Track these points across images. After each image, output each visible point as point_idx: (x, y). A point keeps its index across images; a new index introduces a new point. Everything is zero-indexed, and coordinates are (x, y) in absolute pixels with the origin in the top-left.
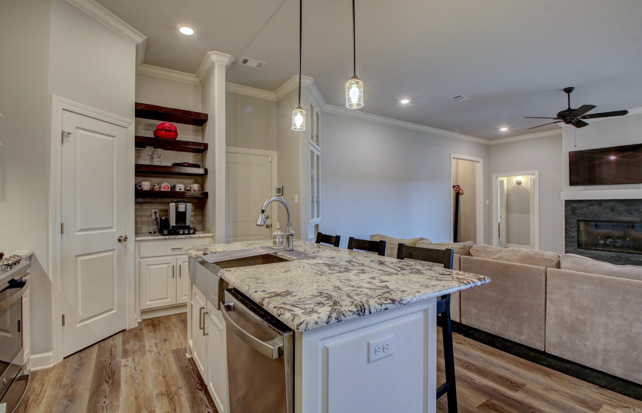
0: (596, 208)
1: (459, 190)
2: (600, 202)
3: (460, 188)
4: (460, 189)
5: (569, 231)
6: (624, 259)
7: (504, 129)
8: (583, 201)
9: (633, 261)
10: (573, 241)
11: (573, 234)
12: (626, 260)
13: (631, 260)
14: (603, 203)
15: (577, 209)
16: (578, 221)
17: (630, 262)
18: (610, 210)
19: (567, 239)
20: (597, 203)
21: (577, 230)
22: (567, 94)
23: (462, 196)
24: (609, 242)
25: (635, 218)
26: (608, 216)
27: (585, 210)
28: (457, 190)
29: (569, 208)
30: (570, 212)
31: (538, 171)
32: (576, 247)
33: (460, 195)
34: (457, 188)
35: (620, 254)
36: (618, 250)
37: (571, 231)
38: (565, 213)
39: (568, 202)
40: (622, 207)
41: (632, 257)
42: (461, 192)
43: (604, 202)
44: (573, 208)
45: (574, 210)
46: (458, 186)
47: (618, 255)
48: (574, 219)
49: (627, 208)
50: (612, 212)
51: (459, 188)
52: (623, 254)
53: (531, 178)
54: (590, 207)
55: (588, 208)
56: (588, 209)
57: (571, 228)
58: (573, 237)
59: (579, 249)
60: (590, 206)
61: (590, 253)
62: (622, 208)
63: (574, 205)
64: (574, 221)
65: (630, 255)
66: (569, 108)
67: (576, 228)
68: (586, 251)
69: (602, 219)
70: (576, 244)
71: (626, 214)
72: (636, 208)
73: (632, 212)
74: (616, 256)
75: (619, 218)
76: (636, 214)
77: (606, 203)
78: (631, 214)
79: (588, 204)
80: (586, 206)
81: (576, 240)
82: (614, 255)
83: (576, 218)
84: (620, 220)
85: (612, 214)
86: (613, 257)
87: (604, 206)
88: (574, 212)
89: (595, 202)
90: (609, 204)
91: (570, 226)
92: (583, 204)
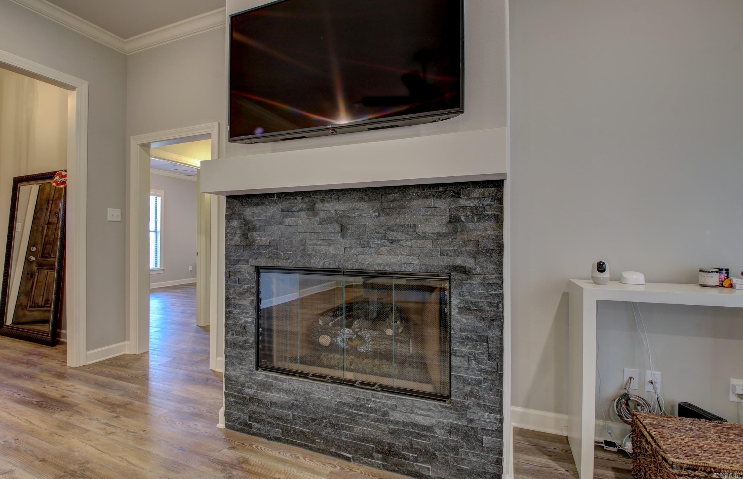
0: (300, 222)
1: (65, 181)
2: (311, 200)
6: (373, 415)
8: (271, 195)
9: (397, 423)
10: (246, 341)
11: (245, 319)
12: (378, 420)
13: (391, 421)
15: (254, 229)
16: (258, 269)
17: (391, 427)
18: (338, 228)
20: (304, 206)
21: (254, 304)
25: (403, 259)
26: (331, 250)
27: (276, 231)
28: (62, 183)
29: (235, 223)
30: (237, 238)
32: (253, 365)
34: (62, 177)
35: (363, 393)
37: (240, 306)
38: (225, 243)
39: (233, 202)
40: (367, 216)
41: (394, 408)
43: (323, 201)
44: (246, 224)
45: (247, 232)
46: (66, 171)
47: (357, 399)
48: (248, 261)
49: (383, 219)
50: (343, 236)
52: (370, 393)
54: (287, 221)
55: (282, 223)
56: (283, 227)
57: (242, 294)
58: (245, 328)
59: (260, 371)
60: (288, 214)
62: (367, 222)
63: (248, 213)
64: (246, 272)
65: (392, 399)
67: (252, 294)
68: (276, 379)
69: (317, 263)
70: (252, 353)
71: (379, 242)
72: (409, 220)
73: (395, 234)
74: (353, 401)
75: (360, 258)
76: (408, 243)
77: (329, 202)
78: (392, 242)
79: (283, 210)
80: (278, 216)
81: (252, 339)
82: (347, 399)
83: (254, 262)
84: (365, 267)
85: (344, 242)
86: (344, 404)
87: (322, 215)
88: (248, 238)
89: (299, 199)
90: (334, 208)
91: (238, 289)
92: (270, 210)
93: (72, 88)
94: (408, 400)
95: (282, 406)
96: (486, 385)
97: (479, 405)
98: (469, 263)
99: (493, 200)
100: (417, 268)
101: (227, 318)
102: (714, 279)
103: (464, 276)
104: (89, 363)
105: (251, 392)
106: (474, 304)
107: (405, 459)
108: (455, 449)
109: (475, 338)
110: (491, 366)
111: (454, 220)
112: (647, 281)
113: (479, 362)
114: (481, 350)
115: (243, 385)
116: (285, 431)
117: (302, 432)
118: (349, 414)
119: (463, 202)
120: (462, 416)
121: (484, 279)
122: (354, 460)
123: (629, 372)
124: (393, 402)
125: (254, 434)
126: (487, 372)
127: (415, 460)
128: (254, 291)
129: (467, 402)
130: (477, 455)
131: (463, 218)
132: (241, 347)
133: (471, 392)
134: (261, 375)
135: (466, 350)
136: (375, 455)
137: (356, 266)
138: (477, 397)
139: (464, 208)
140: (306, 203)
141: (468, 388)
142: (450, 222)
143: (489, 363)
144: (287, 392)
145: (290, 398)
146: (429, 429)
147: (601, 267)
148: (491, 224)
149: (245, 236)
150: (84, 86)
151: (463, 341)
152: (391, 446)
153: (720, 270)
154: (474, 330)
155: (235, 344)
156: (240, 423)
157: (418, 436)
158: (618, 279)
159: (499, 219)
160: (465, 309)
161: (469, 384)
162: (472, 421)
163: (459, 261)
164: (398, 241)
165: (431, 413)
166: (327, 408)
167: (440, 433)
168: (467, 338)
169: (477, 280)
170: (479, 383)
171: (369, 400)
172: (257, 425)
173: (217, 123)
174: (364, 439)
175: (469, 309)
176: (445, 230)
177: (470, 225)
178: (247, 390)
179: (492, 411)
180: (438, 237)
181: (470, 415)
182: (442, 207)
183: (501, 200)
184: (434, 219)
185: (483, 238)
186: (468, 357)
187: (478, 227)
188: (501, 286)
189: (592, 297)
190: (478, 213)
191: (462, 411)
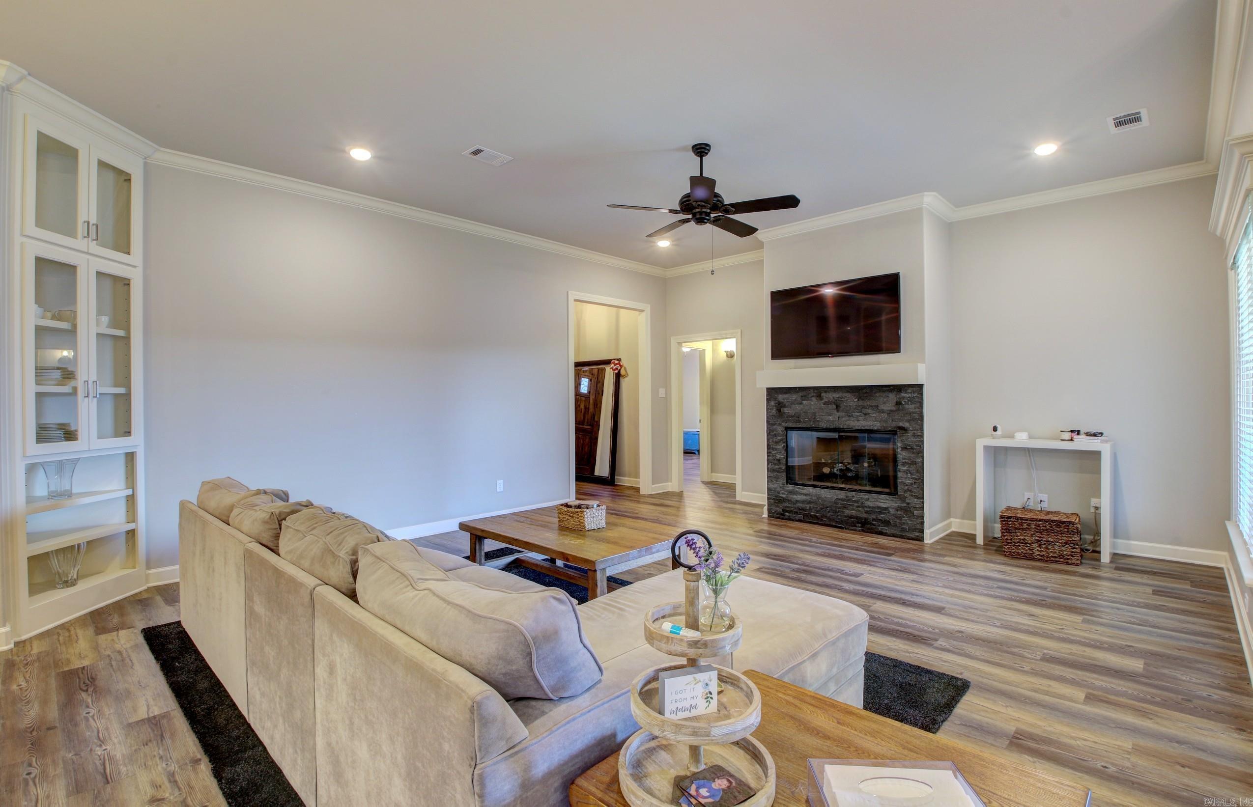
0: (812, 403)
1: (619, 368)
2: (818, 392)
3: (621, 364)
4: (620, 366)
5: (773, 449)
6: (856, 505)
8: (795, 388)
9: (869, 507)
10: (780, 468)
11: (778, 456)
12: (859, 507)
13: (866, 507)
14: (823, 394)
15: (785, 406)
16: (787, 429)
17: (866, 509)
18: (835, 407)
19: (770, 466)
20: (815, 394)
21: (785, 448)
22: (697, 157)
23: (626, 379)
24: (837, 470)
25: (871, 423)
26: (831, 418)
27: (798, 408)
28: (617, 369)
29: (773, 403)
30: (774, 411)
32: (785, 482)
33: (621, 379)
34: (616, 364)
35: (850, 494)
36: (848, 487)
37: (776, 449)
38: (767, 414)
39: (772, 393)
40: (852, 401)
41: (867, 500)
42: (623, 372)
43: (826, 392)
44: (779, 403)
45: (780, 406)
46: (619, 360)
47: (847, 497)
48: (780, 424)
49: (861, 403)
50: (838, 411)
51: (619, 364)
52: (854, 493)
54: (805, 402)
55: (801, 403)
56: (801, 406)
57: (777, 443)
58: (779, 460)
59: (788, 485)
60: (804, 400)
61: (805, 492)
62: (851, 404)
63: (780, 398)
64: (780, 429)
65: (866, 496)
67: (784, 442)
68: (799, 488)
69: (823, 425)
70: (783, 475)
71: (858, 414)
72: (874, 403)
73: (867, 410)
74: (845, 497)
75: (848, 422)
76: (874, 415)
77: (829, 393)
78: (865, 414)
79: (802, 397)
80: (799, 399)
81: (784, 467)
82: (841, 497)
83: (784, 424)
84: (850, 427)
85: (838, 414)
86: (840, 499)
87: (825, 400)
89: (812, 390)
90: (832, 396)
91: (775, 440)
92: (794, 397)
93: (642, 311)
94: (875, 496)
95: (803, 502)
96: (915, 486)
97: (912, 495)
98: (906, 425)
99: (918, 394)
100: (879, 428)
101: (768, 456)
102: (1067, 436)
103: (904, 432)
104: (653, 493)
105: (784, 496)
106: (909, 445)
107: (874, 525)
108: (900, 518)
109: (910, 462)
110: (918, 476)
111: (898, 403)
113: (912, 474)
114: (912, 469)
115: (779, 493)
116: (805, 515)
117: (815, 515)
118: (842, 504)
119: (903, 395)
120: (904, 501)
121: (914, 433)
122: (846, 529)
123: (1027, 495)
124: (867, 497)
125: (786, 519)
126: (916, 479)
127: (879, 526)
128: (785, 440)
129: (906, 495)
130: (911, 521)
131: (903, 403)
132: (778, 472)
133: (908, 489)
134: (790, 487)
135: (905, 468)
136: (857, 525)
137: (845, 427)
138: (911, 491)
139: (904, 398)
140: (816, 393)
141: (906, 487)
142: (897, 404)
143: (918, 474)
144: (806, 495)
145: (808, 498)
146: (886, 509)
147: (995, 429)
148: (918, 405)
149: (779, 410)
150: (648, 308)
151: (904, 464)
152: (866, 519)
153: (1074, 431)
154: (909, 458)
155: (773, 470)
156: (777, 514)
157: (880, 513)
159: (921, 404)
160: (904, 448)
161: (907, 485)
162: (908, 504)
163: (901, 424)
164: (869, 414)
165: (887, 501)
166: (830, 502)
167: (892, 511)
168: (906, 463)
169: (910, 434)
170: (912, 484)
171: (853, 497)
172: (788, 514)
173: (740, 330)
174: (851, 517)
175: (906, 448)
176: (894, 408)
177: (907, 406)
178: (781, 495)
179: (918, 498)
180: (890, 412)
181: (907, 501)
182: (892, 397)
183: (922, 394)
184: (888, 403)
185: (913, 413)
186: (906, 472)
187: (911, 407)
188: (922, 437)
189: (980, 444)
190: (911, 400)
191: (903, 499)
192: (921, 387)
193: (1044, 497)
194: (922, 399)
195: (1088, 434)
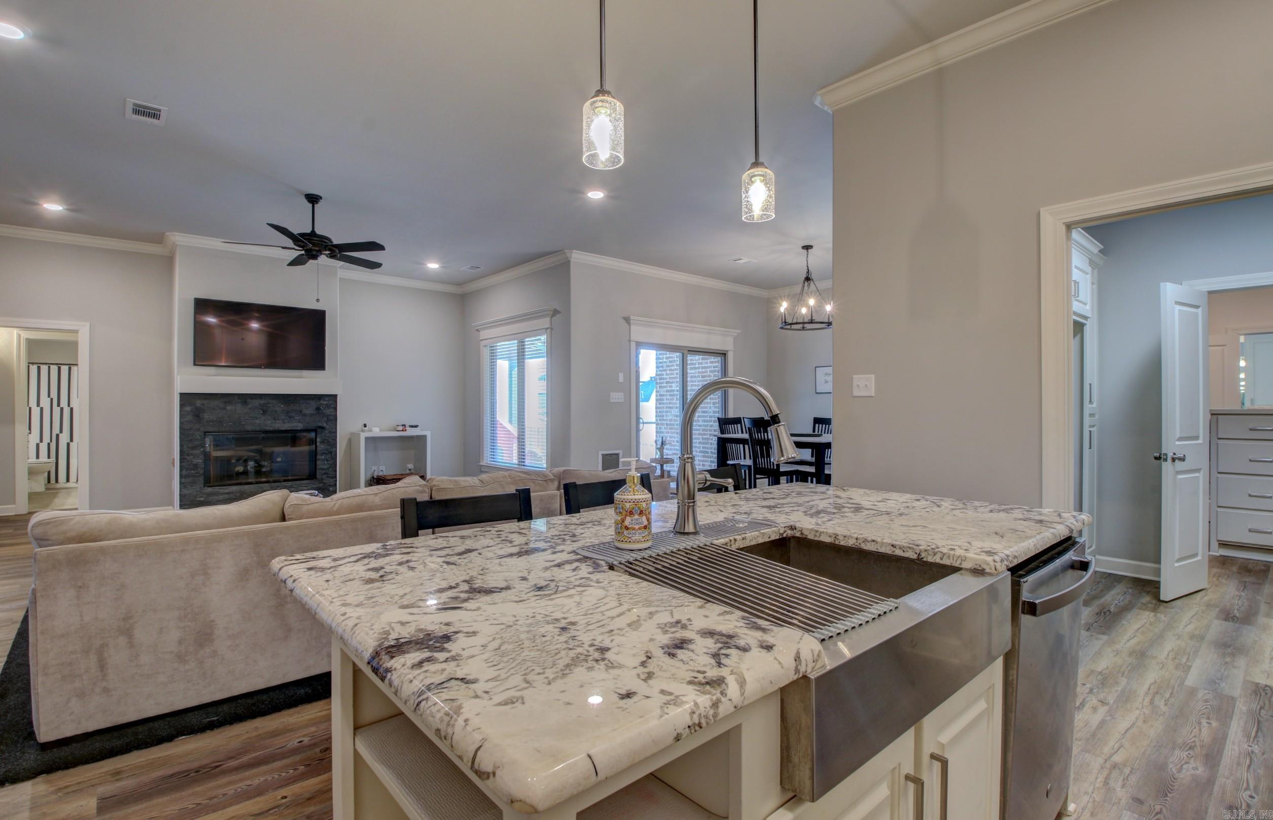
0: (237, 409)
2: (244, 398)
5: (188, 455)
7: (53, 207)
8: (215, 395)
10: (197, 473)
11: (196, 461)
14: (249, 401)
15: (204, 412)
16: (206, 433)
18: (261, 412)
19: (184, 472)
20: (240, 401)
21: (203, 453)
22: (311, 205)
24: (251, 468)
25: (295, 424)
26: (257, 421)
27: (219, 413)
29: (188, 409)
30: (190, 417)
31: (88, 324)
32: (202, 486)
37: (192, 455)
38: (180, 420)
39: (186, 398)
40: (280, 407)
43: (252, 399)
44: (197, 409)
45: (197, 414)
48: (197, 429)
49: (286, 409)
50: (264, 415)
53: (19, 336)
54: (229, 408)
55: (224, 409)
56: (224, 411)
57: (194, 448)
58: (196, 466)
59: (206, 488)
60: (228, 406)
61: (227, 491)
62: (278, 409)
63: (198, 403)
64: (198, 435)
66: (313, 231)
67: (203, 447)
68: (220, 489)
69: (249, 428)
70: (201, 479)
71: (284, 417)
72: (298, 409)
73: (292, 414)
75: (274, 425)
76: (298, 418)
77: (254, 399)
78: (290, 417)
79: (225, 402)
80: (222, 405)
81: (201, 472)
83: (203, 429)
85: (264, 418)
87: (251, 407)
88: (199, 417)
89: (236, 397)
90: (257, 402)
91: (190, 445)
92: (216, 403)
94: (298, 482)
96: (331, 469)
97: (328, 477)
98: (325, 425)
99: (333, 402)
100: (302, 428)
101: (181, 463)
102: (401, 428)
103: (322, 430)
105: (202, 499)
106: (326, 440)
109: (326, 453)
111: (318, 409)
112: (380, 431)
113: (328, 461)
114: (328, 457)
115: (195, 497)
119: (322, 402)
121: (330, 431)
126: (331, 465)
128: (203, 445)
129: (324, 477)
131: (321, 408)
132: (193, 477)
134: (209, 490)
135: (323, 457)
137: (271, 429)
138: (327, 474)
139: (322, 404)
140: (241, 399)
141: (324, 472)
142: (316, 410)
143: (331, 461)
144: (228, 494)
147: (365, 426)
148: (333, 410)
149: (197, 416)
153: (403, 425)
154: (326, 450)
155: (188, 475)
158: (370, 431)
159: (335, 409)
161: (324, 470)
162: (325, 483)
163: (320, 424)
164: (293, 417)
168: (323, 453)
169: (327, 431)
170: (328, 469)
175: (323, 442)
176: (314, 412)
177: (325, 411)
178: (198, 499)
179: (332, 478)
180: (311, 415)
181: (324, 481)
182: (314, 404)
183: (336, 402)
184: (309, 409)
185: (329, 415)
186: (323, 460)
187: (328, 411)
188: (336, 432)
189: (363, 436)
190: (328, 406)
191: (321, 481)
192: (335, 396)
193: (383, 468)
194: (336, 405)
195: (412, 426)
